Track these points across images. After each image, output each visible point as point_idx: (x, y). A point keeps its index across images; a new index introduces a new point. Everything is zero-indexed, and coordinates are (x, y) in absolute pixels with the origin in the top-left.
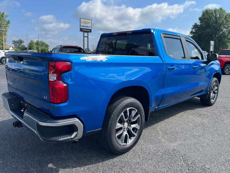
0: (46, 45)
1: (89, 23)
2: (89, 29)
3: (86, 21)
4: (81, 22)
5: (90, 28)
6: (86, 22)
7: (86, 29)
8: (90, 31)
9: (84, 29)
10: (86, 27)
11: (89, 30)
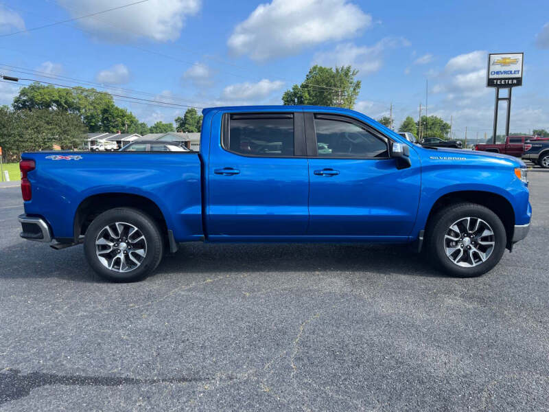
0: (443, 126)
1: (515, 62)
2: (513, 79)
3: (505, 58)
4: (492, 62)
5: (519, 75)
6: (507, 61)
7: (505, 79)
8: (519, 82)
9: (497, 79)
10: (505, 72)
11: (515, 81)
